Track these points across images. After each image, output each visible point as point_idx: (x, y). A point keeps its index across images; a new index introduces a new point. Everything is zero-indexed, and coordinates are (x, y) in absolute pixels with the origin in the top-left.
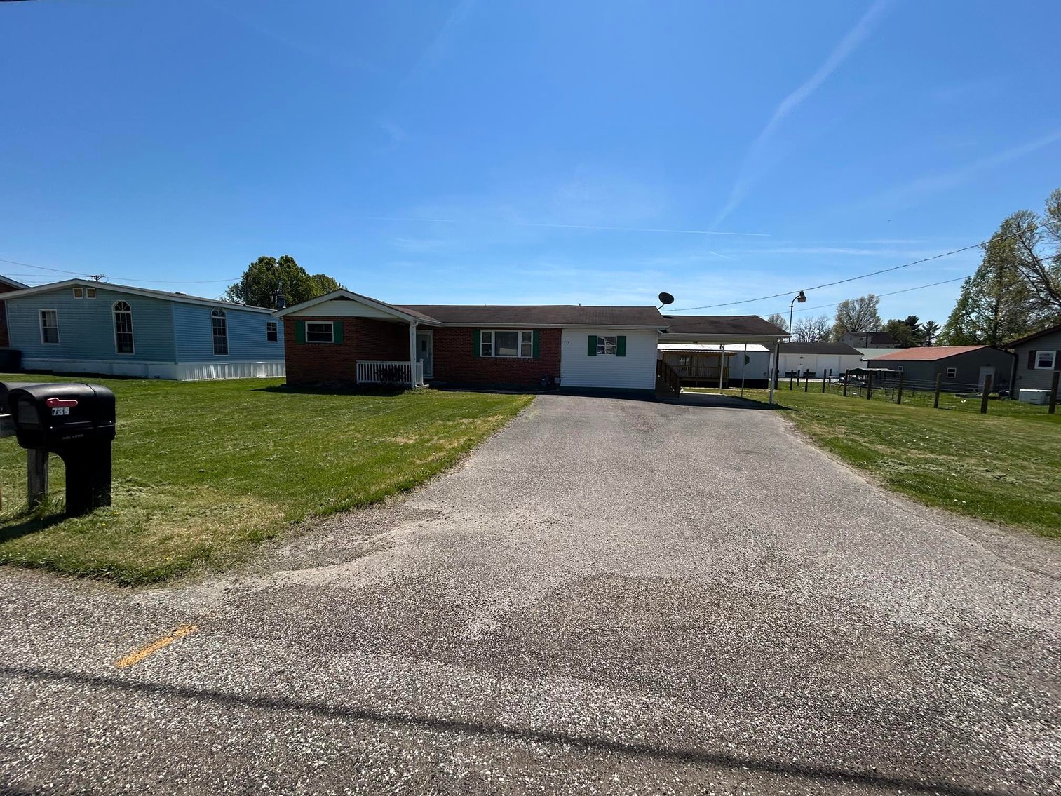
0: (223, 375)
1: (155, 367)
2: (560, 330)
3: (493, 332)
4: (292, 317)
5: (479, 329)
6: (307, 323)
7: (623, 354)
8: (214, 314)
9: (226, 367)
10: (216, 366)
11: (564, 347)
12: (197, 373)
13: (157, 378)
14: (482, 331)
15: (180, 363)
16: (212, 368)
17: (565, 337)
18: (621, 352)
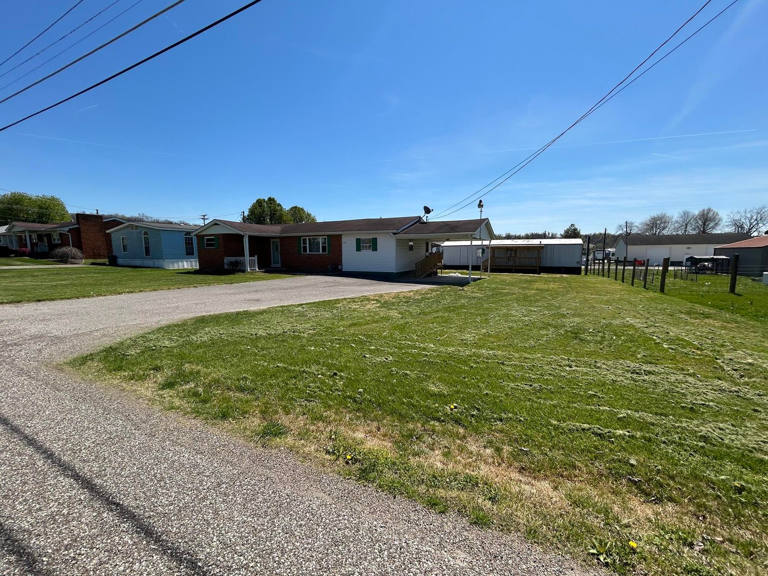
0: (192, 266)
1: (158, 263)
2: (341, 235)
3: (307, 238)
4: (199, 235)
5: (300, 237)
6: (205, 238)
7: (376, 250)
8: (185, 235)
9: (193, 262)
10: (187, 261)
11: (343, 245)
12: (176, 265)
13: (158, 268)
14: (302, 238)
15: (166, 260)
16: (185, 263)
17: (344, 239)
18: (375, 249)
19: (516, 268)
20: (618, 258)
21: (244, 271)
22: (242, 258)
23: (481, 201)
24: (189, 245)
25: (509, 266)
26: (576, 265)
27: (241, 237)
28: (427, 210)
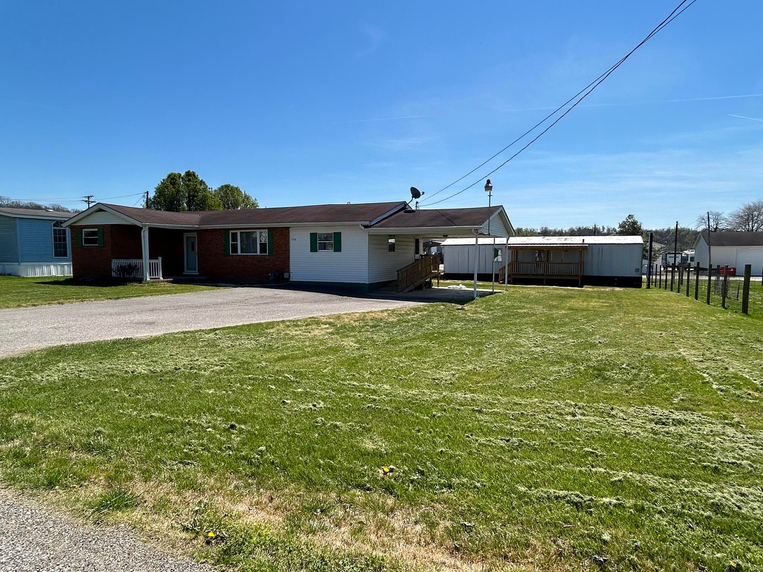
0: (63, 272)
1: (10, 267)
2: (288, 228)
3: (239, 232)
4: (75, 226)
5: (228, 230)
6: (84, 230)
7: (340, 251)
8: (54, 225)
9: (66, 267)
10: (56, 266)
11: (292, 243)
12: (38, 270)
13: (10, 275)
14: (230, 232)
15: (22, 264)
16: (52, 267)
17: (293, 234)
18: (338, 248)
19: (547, 277)
20: (698, 263)
21: (140, 281)
22: (138, 261)
23: (489, 182)
24: (60, 241)
25: (538, 275)
26: (634, 274)
27: (139, 229)
28: (416, 193)
